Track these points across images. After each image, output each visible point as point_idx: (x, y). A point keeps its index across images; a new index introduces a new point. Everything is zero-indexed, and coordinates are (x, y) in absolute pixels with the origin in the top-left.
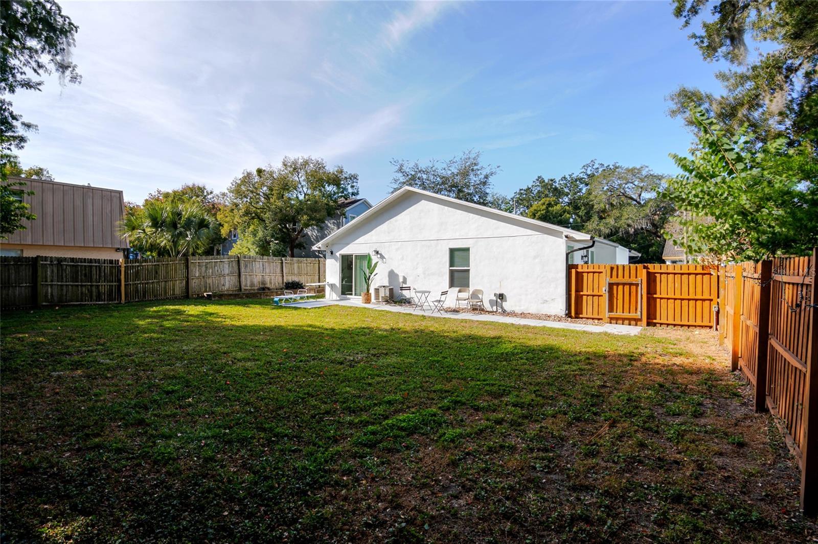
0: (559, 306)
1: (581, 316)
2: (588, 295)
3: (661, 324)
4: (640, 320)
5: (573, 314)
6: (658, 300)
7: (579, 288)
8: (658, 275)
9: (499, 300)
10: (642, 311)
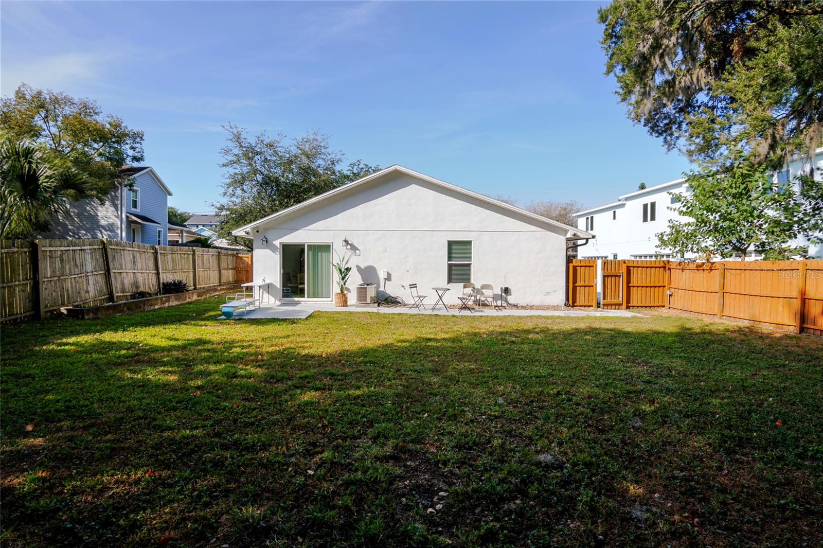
0: (560, 297)
1: (576, 304)
2: (581, 286)
3: (633, 307)
4: (622, 304)
5: (571, 303)
6: (632, 288)
7: (575, 281)
8: (631, 268)
9: (503, 294)
10: (622, 298)
